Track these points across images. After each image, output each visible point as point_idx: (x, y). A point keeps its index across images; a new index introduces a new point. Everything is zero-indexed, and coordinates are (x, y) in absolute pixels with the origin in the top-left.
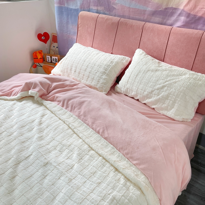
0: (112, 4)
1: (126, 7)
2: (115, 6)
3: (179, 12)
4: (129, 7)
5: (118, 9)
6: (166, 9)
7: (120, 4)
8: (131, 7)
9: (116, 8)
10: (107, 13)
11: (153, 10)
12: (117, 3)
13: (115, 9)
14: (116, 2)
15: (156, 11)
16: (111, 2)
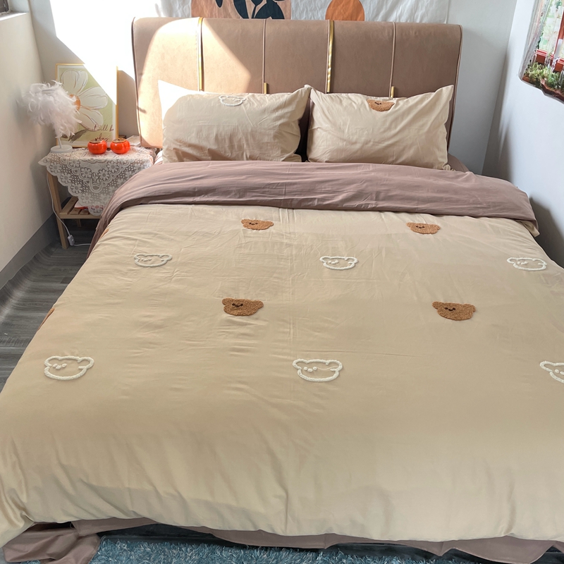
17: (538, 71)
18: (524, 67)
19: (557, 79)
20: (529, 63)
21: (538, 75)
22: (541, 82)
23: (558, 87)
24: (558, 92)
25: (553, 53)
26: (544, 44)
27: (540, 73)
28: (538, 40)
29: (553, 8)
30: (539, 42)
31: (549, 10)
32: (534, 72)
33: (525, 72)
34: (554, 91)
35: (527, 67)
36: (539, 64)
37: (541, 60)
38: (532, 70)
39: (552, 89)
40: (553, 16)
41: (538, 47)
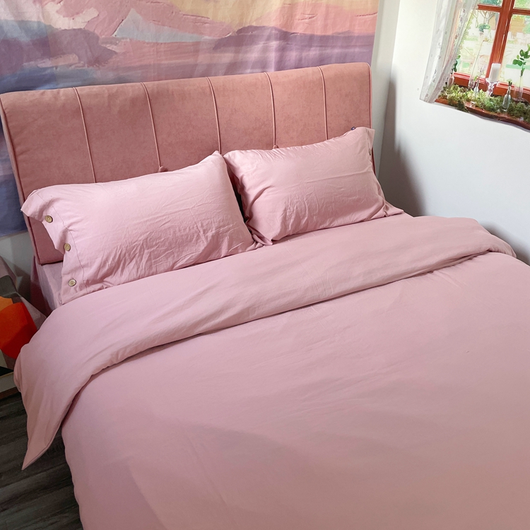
0: (103, 43)
1: (148, 43)
2: (115, 47)
3: (266, 33)
4: (154, 41)
5: (124, 53)
6: (240, 31)
7: (128, 40)
8: (160, 41)
9: (117, 51)
10: (91, 68)
11: (215, 38)
12: (117, 39)
13: (115, 56)
14: (114, 36)
15: (222, 39)
16: (98, 38)
17: (461, 94)
18: (438, 88)
19: (498, 103)
20: (445, 85)
21: (461, 98)
22: (466, 105)
23: (502, 112)
24: (503, 115)
25: (483, 77)
26: (464, 66)
27: (463, 96)
28: (454, 63)
29: (473, 31)
30: (456, 65)
31: (466, 33)
32: (454, 94)
33: (440, 93)
34: (496, 114)
35: (443, 89)
36: (460, 87)
37: (463, 83)
38: (450, 92)
39: (491, 113)
40: (475, 39)
41: (455, 69)
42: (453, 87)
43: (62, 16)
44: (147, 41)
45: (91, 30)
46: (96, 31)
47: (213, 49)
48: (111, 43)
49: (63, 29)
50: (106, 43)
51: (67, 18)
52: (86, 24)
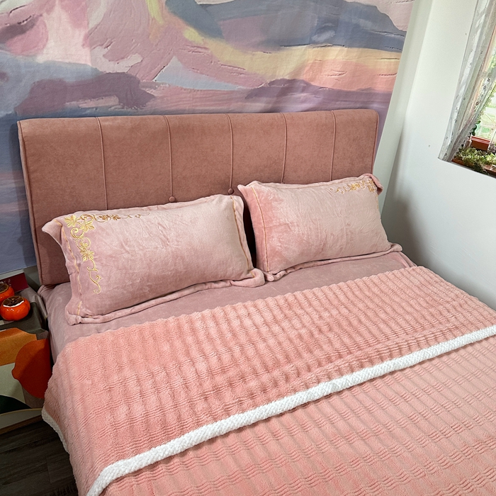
0: (143, 87)
1: (185, 90)
2: (154, 91)
4: (192, 88)
5: (162, 98)
6: (272, 83)
7: (167, 85)
8: (196, 89)
9: (155, 95)
10: (129, 110)
11: (248, 88)
12: (159, 85)
13: (154, 99)
14: (154, 80)
15: (255, 89)
16: (139, 82)
17: (478, 157)
18: (453, 150)
20: (460, 147)
21: (478, 161)
22: (485, 167)
26: (483, 131)
27: (481, 159)
28: (472, 127)
30: (475, 129)
31: (489, 100)
32: (470, 157)
33: (455, 154)
35: (458, 151)
36: (478, 150)
37: (481, 147)
38: (464, 154)
41: (474, 134)
42: (469, 149)
43: (107, 60)
44: (184, 87)
45: (133, 74)
46: (137, 76)
47: (246, 98)
48: (151, 87)
49: (108, 72)
50: (147, 87)
51: (112, 62)
52: (129, 68)
